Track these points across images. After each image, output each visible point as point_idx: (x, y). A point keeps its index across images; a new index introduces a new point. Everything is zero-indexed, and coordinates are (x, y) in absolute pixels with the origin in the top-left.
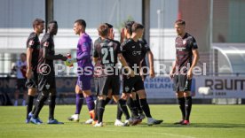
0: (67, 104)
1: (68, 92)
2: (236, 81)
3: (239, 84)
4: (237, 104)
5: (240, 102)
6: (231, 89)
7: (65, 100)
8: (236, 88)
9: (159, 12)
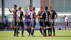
0: (9, 31)
1: (9, 27)
2: (57, 23)
3: (58, 24)
4: (58, 30)
5: (58, 29)
6: (56, 25)
7: (8, 29)
8: (57, 25)
9: (35, 3)
